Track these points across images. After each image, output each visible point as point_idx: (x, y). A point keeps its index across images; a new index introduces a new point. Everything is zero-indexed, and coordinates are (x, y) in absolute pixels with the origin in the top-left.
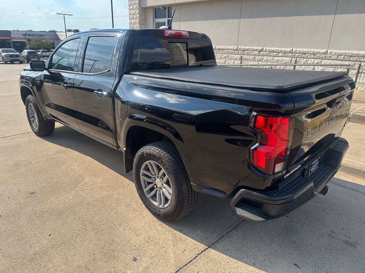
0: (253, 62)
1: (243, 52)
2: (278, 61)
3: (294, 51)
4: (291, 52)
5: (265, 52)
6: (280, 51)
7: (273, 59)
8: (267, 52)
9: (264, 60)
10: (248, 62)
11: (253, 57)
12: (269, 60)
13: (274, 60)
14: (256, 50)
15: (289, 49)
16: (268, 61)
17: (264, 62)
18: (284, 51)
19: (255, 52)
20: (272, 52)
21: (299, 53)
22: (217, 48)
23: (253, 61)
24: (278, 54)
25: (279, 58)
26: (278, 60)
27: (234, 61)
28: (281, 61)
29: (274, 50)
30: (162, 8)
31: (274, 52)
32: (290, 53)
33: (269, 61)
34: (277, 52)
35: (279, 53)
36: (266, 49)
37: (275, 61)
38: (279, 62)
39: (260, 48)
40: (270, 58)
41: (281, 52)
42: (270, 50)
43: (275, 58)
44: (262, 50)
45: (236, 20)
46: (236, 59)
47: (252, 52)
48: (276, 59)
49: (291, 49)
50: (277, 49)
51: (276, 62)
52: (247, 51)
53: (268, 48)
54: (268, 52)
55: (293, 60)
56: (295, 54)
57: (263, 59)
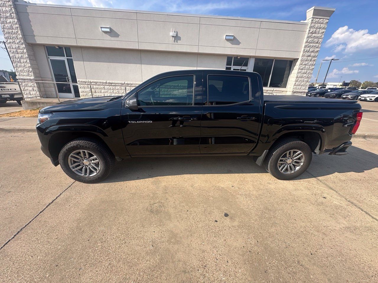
3: (179, 86)
20: (166, 86)
22: (126, 83)
30: (57, 47)
32: (177, 87)
34: (169, 86)
45: (138, 65)
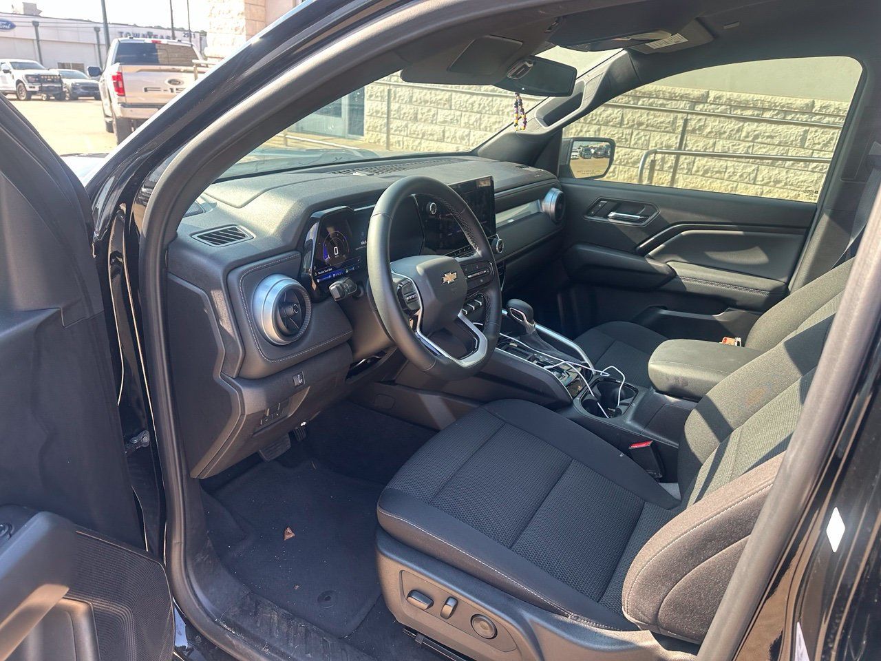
0: (668, 135)
1: (632, 102)
2: (756, 137)
3: (816, 109)
4: (808, 110)
5: (713, 106)
6: (767, 105)
7: (739, 130)
8: (722, 105)
9: (708, 130)
10: (648, 133)
11: (668, 120)
12: (725, 132)
13: (744, 134)
14: (682, 98)
15: (800, 102)
16: (721, 134)
17: (707, 136)
18: (783, 107)
19: (676, 105)
20: (736, 107)
21: (836, 116)
23: (667, 132)
24: (758, 115)
25: (763, 127)
26: (756, 133)
27: (599, 130)
28: (768, 137)
29: (748, 101)
31: (747, 108)
32: (803, 113)
33: (725, 136)
34: (755, 108)
35: (764, 110)
36: (719, 98)
37: (747, 137)
38: (759, 140)
39: (696, 93)
40: (729, 126)
41: (770, 109)
42: (732, 101)
43: (749, 127)
44: (703, 99)
46: (606, 124)
47: (665, 102)
48: (749, 130)
49: (808, 101)
50: (757, 97)
51: (750, 139)
52: (650, 98)
53: (724, 93)
54: (723, 107)
55: (808, 138)
56: (818, 117)
57: (705, 126)
